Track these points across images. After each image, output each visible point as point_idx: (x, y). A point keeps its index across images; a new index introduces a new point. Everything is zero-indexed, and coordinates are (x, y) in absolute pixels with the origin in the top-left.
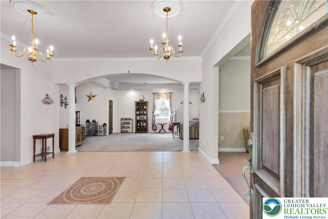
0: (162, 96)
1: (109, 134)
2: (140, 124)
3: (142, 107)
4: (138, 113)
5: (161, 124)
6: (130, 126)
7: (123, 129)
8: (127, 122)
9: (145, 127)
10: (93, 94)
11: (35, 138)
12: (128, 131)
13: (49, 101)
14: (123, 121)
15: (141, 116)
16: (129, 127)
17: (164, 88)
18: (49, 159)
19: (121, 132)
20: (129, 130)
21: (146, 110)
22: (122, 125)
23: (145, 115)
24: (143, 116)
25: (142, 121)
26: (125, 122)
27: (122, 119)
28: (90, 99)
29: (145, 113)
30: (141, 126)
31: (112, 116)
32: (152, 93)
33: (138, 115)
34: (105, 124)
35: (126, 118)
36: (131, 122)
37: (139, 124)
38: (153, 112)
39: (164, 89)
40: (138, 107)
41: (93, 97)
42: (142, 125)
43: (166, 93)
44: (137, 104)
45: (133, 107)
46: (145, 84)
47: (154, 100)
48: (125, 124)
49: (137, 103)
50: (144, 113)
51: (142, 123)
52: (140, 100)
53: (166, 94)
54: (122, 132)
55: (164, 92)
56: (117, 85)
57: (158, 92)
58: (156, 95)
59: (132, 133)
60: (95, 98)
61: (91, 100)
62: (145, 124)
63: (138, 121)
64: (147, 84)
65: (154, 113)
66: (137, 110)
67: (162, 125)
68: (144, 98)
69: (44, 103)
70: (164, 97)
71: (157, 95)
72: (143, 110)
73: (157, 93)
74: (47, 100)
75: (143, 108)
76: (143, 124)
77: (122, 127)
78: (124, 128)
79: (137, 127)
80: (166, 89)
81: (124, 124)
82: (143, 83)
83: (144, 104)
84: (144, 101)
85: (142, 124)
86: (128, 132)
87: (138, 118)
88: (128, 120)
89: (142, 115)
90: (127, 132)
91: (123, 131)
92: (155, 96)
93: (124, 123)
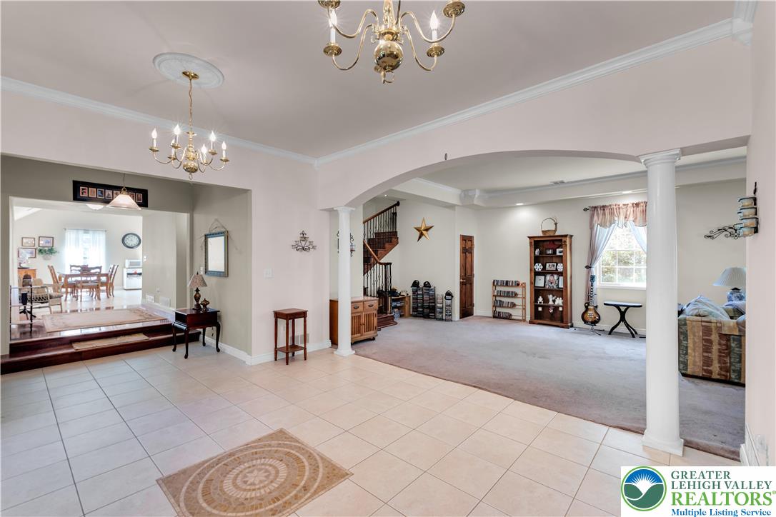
0: (622, 217)
1: (460, 318)
2: (546, 300)
3: (550, 252)
4: (539, 267)
5: (618, 307)
6: (518, 301)
7: (499, 310)
8: (508, 292)
9: (561, 309)
10: (428, 225)
11: (278, 315)
12: (510, 315)
13: (308, 244)
14: (499, 288)
15: (548, 277)
16: (513, 305)
17: (629, 190)
18: (298, 360)
19: (494, 317)
20: (516, 313)
21: (561, 259)
22: (498, 299)
23: (560, 274)
24: (556, 277)
25: (551, 291)
26: (504, 291)
27: (495, 283)
28: (421, 235)
29: (560, 268)
30: (549, 306)
31: (472, 275)
32: (586, 210)
33: (537, 274)
34: (449, 294)
35: (507, 282)
36: (518, 290)
37: (540, 299)
38: (588, 267)
39: (630, 192)
40: (537, 251)
41: (427, 230)
42: (551, 303)
43: (637, 205)
44: (536, 243)
45: (524, 252)
46: (556, 183)
47: (592, 228)
48: (504, 296)
49: (535, 241)
50: (557, 270)
51: (551, 297)
52: (543, 231)
53: (640, 208)
54: (497, 316)
55: (630, 201)
56: (476, 196)
57: (607, 204)
58: (598, 212)
59: (520, 320)
60: (430, 231)
61: (423, 237)
62: (559, 301)
63: (538, 292)
64: (562, 182)
65: (593, 269)
66: (536, 260)
67: (623, 309)
68: (556, 224)
69: (298, 250)
70: (631, 218)
71: (604, 214)
72: (554, 260)
73: (604, 207)
74: (303, 243)
75: (555, 252)
76: (554, 301)
77: (497, 304)
78: (500, 306)
79: (536, 307)
80: (636, 191)
81: (500, 296)
82: (549, 183)
83: (557, 243)
84: (557, 234)
85: (551, 300)
86: (513, 317)
87: (540, 282)
88: (512, 286)
89: (552, 273)
90: (508, 317)
91: (499, 312)
92: (595, 218)
93: (500, 294)
